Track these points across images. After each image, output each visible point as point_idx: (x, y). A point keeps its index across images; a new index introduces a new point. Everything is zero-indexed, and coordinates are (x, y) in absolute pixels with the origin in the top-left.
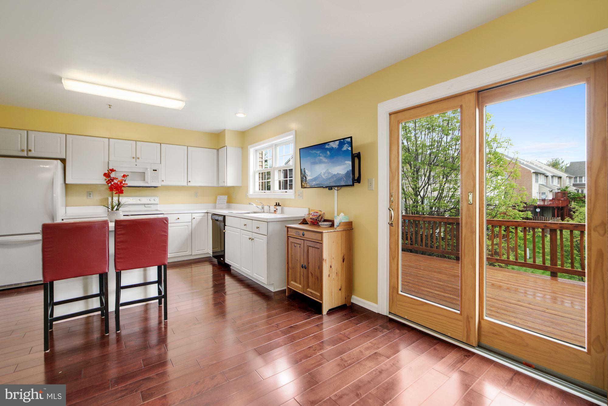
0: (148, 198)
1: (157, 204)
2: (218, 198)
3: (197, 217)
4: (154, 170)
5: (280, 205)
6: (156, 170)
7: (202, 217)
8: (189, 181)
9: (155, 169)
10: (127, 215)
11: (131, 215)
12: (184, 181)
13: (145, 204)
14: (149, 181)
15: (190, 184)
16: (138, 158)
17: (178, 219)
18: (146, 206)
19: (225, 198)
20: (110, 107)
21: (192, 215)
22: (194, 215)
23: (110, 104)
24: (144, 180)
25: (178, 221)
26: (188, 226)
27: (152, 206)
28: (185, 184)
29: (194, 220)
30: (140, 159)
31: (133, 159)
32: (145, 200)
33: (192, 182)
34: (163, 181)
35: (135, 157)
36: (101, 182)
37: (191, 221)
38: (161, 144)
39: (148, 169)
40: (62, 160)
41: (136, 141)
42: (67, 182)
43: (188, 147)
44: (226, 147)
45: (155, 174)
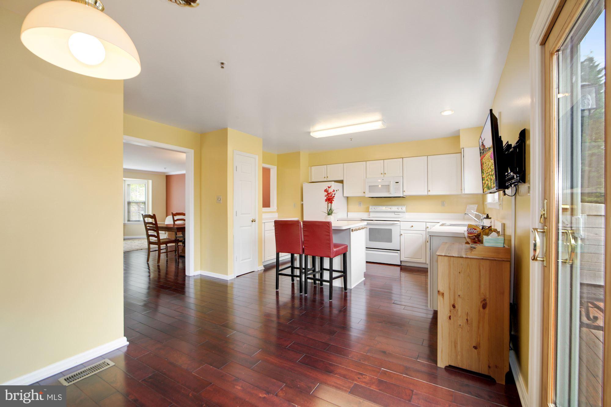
0: (397, 207)
1: (404, 212)
4: (396, 183)
5: (489, 217)
8: (428, 190)
9: (398, 182)
10: (372, 220)
11: (375, 220)
12: (424, 191)
13: (395, 212)
14: (392, 193)
15: (430, 193)
16: (385, 174)
17: (412, 226)
18: (396, 213)
19: (475, 207)
20: (351, 140)
21: (426, 223)
22: (429, 224)
23: (351, 137)
24: (389, 192)
25: (412, 229)
26: (422, 234)
27: (400, 213)
28: (425, 193)
30: (387, 174)
31: (381, 175)
32: (394, 209)
33: (432, 191)
34: (404, 191)
35: (383, 173)
36: (362, 195)
37: (425, 230)
38: (403, 158)
39: (392, 182)
40: (341, 182)
41: (384, 160)
42: (344, 196)
43: (428, 157)
44: (463, 149)
45: (397, 186)
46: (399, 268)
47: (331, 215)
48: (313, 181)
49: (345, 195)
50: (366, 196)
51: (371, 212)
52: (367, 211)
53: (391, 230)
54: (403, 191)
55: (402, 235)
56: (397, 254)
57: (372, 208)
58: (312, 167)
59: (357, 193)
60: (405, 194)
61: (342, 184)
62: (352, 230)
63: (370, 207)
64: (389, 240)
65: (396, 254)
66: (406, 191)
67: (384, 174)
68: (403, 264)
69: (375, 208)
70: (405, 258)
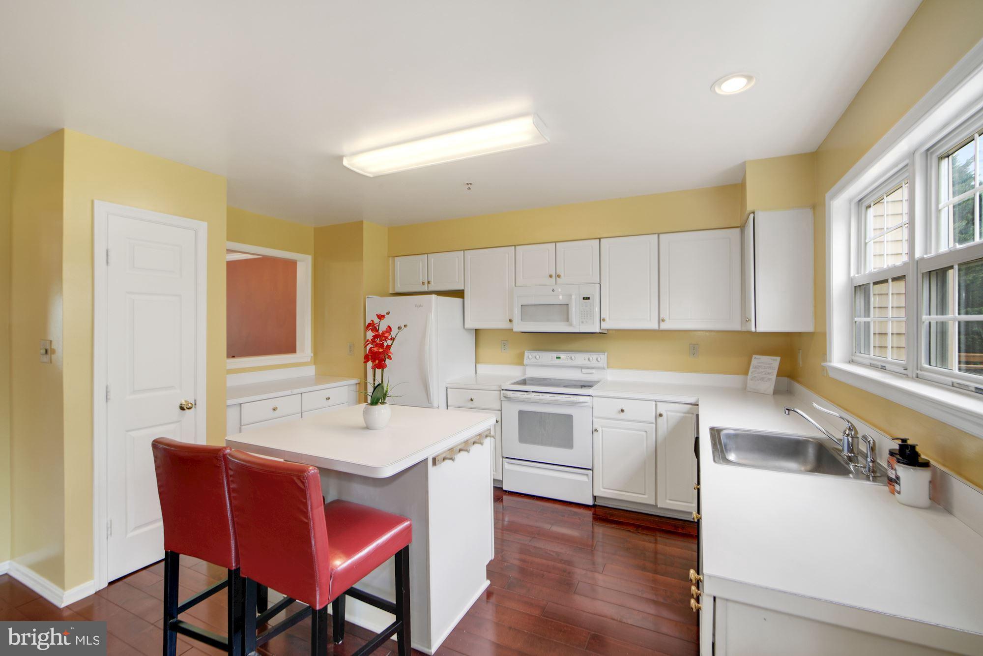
0: (586, 356)
1: (604, 368)
2: (754, 362)
3: (669, 413)
4: (584, 298)
6: (588, 298)
7: (682, 415)
8: (661, 318)
10: (527, 392)
11: (533, 392)
12: (650, 319)
13: (581, 368)
14: (574, 323)
15: (664, 326)
16: (559, 276)
17: (622, 411)
18: (584, 370)
19: (774, 362)
20: (469, 188)
21: (656, 405)
22: (662, 408)
24: (567, 320)
25: (622, 415)
26: (646, 432)
27: (594, 371)
28: (654, 325)
29: (660, 420)
30: (562, 277)
31: (550, 278)
32: (581, 359)
33: (669, 319)
34: (604, 320)
35: (554, 275)
36: (505, 325)
37: (654, 421)
38: (601, 239)
39: (573, 297)
40: (459, 294)
41: (555, 242)
42: (467, 326)
43: (661, 235)
44: (752, 215)
45: (586, 306)
46: (589, 514)
47: (383, 403)
48: (399, 289)
49: (471, 324)
50: (514, 330)
51: (527, 365)
52: (519, 361)
53: (569, 418)
54: (602, 320)
55: (596, 430)
56: (584, 478)
57: (530, 356)
58: (397, 259)
59: (494, 321)
60: (605, 326)
61: (461, 300)
62: (434, 460)
63: (527, 354)
64: (568, 442)
65: (582, 478)
66: (607, 319)
67: (557, 278)
68: (599, 503)
69: (538, 357)
70: (604, 488)
